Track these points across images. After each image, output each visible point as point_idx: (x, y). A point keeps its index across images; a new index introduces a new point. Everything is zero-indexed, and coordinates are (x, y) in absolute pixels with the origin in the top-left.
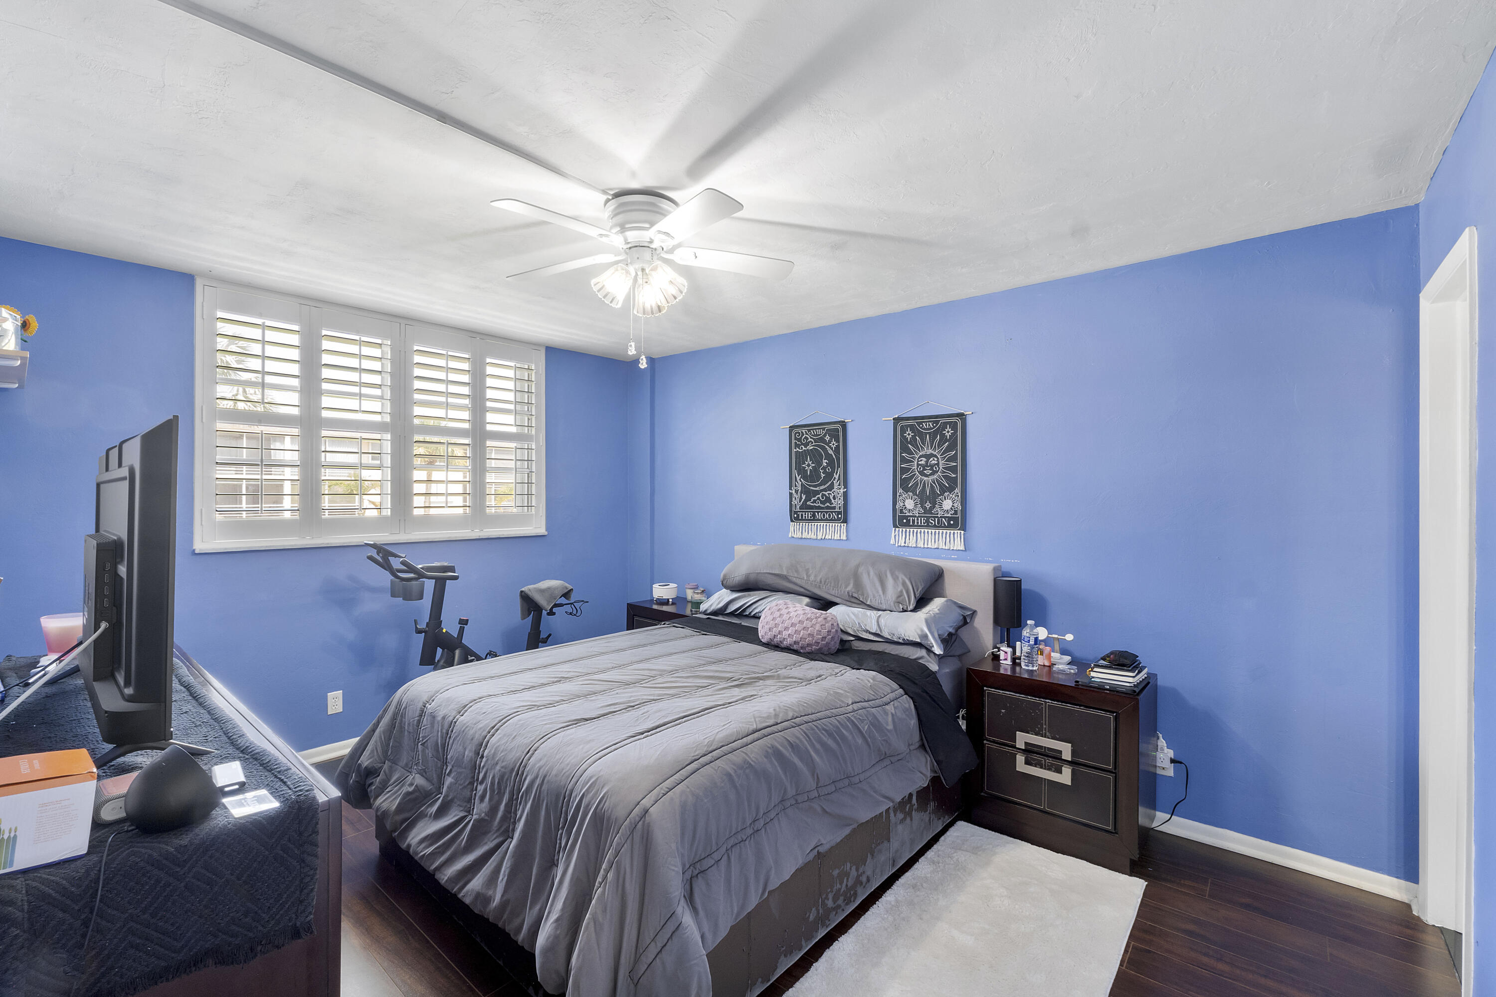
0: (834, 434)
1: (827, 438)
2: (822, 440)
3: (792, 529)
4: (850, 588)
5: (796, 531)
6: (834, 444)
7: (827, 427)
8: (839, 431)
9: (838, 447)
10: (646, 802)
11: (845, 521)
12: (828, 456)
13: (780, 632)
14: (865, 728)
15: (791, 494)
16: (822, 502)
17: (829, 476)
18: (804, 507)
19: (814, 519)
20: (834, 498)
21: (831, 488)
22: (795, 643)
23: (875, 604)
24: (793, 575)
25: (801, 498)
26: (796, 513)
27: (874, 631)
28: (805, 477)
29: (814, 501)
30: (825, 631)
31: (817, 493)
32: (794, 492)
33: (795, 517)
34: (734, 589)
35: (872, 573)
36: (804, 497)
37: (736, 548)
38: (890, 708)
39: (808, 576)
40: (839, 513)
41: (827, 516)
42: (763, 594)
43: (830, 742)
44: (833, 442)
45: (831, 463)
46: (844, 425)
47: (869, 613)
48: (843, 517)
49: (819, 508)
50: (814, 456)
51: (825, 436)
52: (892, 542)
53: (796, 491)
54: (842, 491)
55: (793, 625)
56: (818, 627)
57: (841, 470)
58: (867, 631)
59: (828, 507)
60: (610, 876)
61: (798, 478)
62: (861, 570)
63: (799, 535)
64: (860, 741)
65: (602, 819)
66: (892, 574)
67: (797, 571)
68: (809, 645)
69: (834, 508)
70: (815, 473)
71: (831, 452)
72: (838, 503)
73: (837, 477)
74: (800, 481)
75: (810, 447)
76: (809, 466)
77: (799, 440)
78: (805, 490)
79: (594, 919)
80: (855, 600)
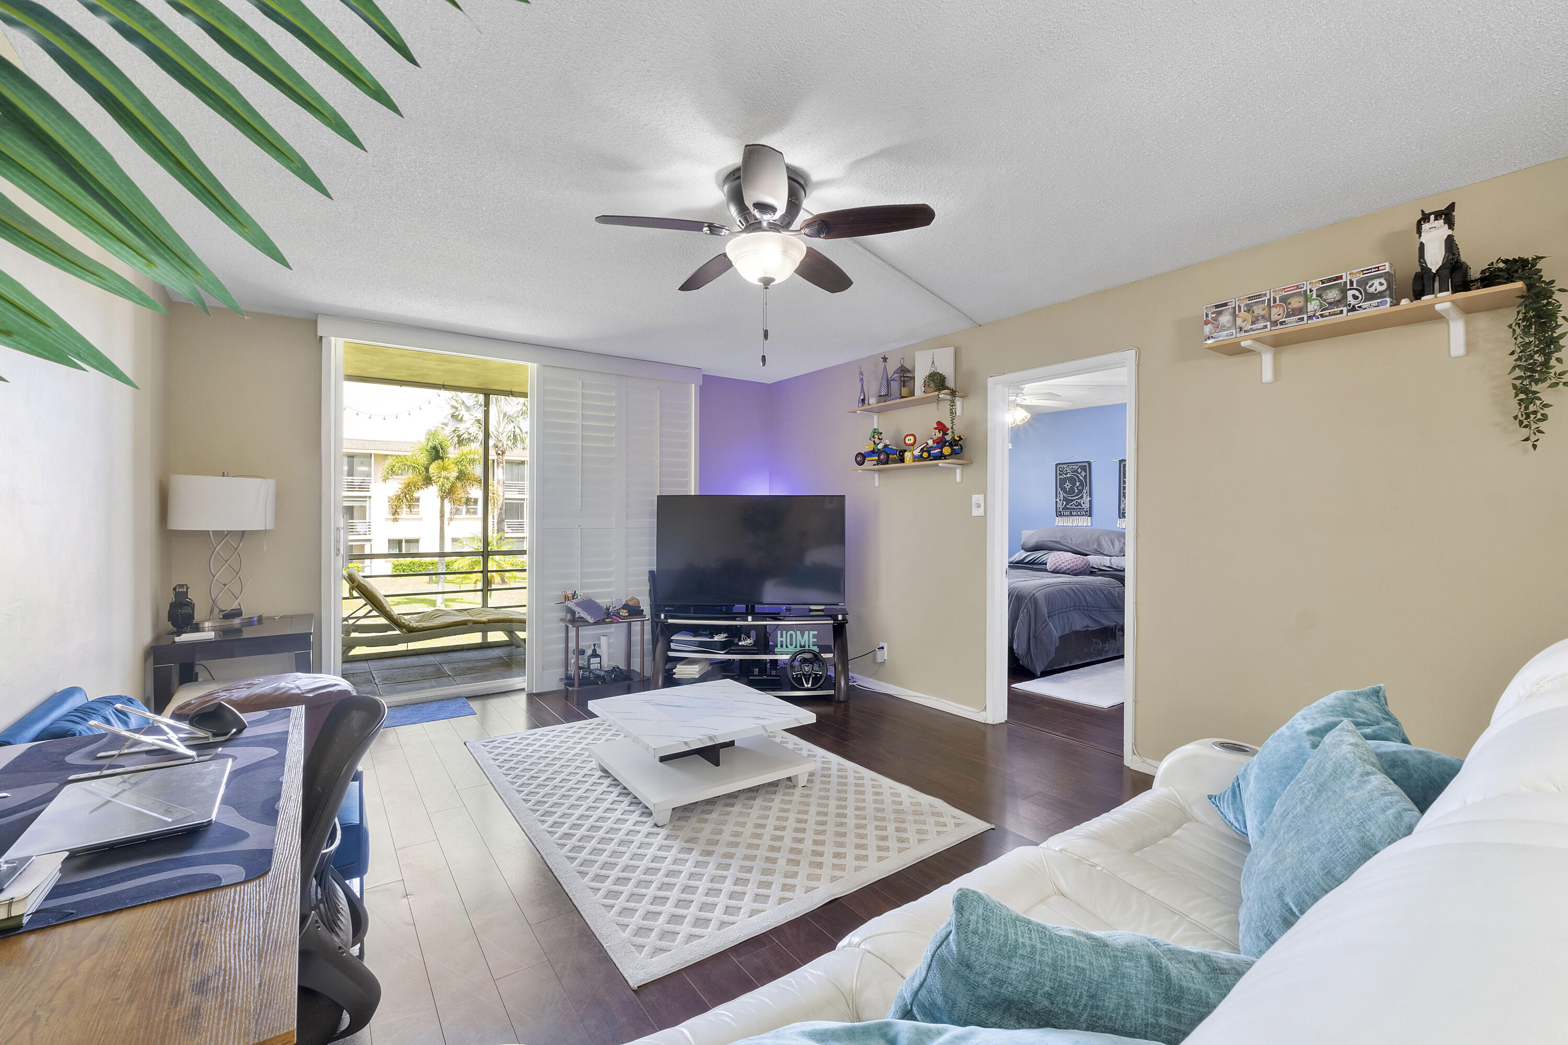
0: (1084, 468)
1: (1079, 470)
2: (1076, 471)
3: (1057, 521)
4: (1095, 546)
5: (1060, 522)
6: (1083, 474)
7: (1079, 464)
8: (1087, 467)
9: (1086, 475)
10: (1034, 592)
11: (1090, 516)
12: (1080, 481)
13: (1060, 565)
14: (1105, 593)
15: (1056, 502)
16: (1076, 506)
17: (1080, 491)
18: (1065, 508)
19: (1071, 515)
20: (1083, 503)
21: (1082, 497)
22: (1069, 569)
23: (1108, 554)
24: (1063, 541)
25: (1063, 504)
26: (1059, 512)
27: (1108, 565)
28: (1065, 492)
29: (1071, 505)
30: (1083, 564)
31: (1074, 500)
32: (1058, 500)
33: (1059, 514)
34: (1027, 550)
35: (1107, 539)
36: (1065, 503)
37: (1023, 531)
38: (1117, 589)
39: (1072, 541)
40: (1087, 511)
41: (1079, 513)
42: (1045, 552)
43: (1091, 593)
44: (1083, 472)
45: (1082, 484)
46: (1089, 463)
47: (1105, 557)
48: (1089, 513)
49: (1074, 509)
50: (1072, 481)
51: (1078, 469)
52: (1118, 526)
53: (1060, 500)
54: (1088, 499)
55: (1067, 561)
56: (1080, 562)
57: (1088, 488)
58: (1105, 566)
59: (1080, 509)
60: (1025, 610)
61: (1061, 493)
62: (1100, 538)
63: (1062, 524)
64: (1103, 596)
65: (1019, 597)
66: (1118, 539)
67: (1065, 539)
68: (1075, 570)
69: (1084, 509)
70: (1071, 491)
71: (1081, 478)
72: (1086, 506)
73: (1085, 492)
74: (1062, 495)
75: (1068, 475)
76: (1068, 485)
77: (1062, 471)
78: (1065, 499)
79: (1021, 621)
80: (1098, 552)
